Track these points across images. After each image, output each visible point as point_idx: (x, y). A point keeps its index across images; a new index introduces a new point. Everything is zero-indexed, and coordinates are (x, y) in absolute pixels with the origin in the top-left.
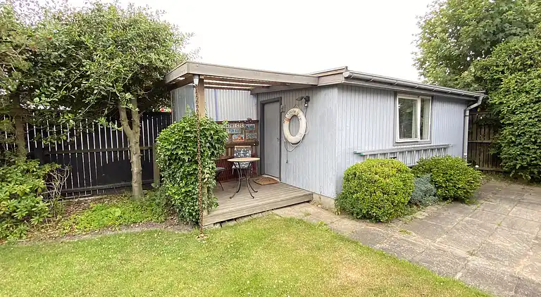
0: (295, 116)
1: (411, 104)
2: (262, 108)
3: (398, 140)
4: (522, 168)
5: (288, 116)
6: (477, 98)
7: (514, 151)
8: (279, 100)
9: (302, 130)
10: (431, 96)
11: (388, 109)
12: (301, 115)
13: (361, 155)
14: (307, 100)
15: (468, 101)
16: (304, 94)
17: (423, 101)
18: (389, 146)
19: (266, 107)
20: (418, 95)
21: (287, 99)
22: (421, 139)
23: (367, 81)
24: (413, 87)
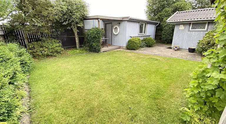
0: (116, 28)
1: (143, 25)
2: (105, 25)
3: (139, 34)
4: (165, 40)
5: (114, 28)
6: (158, 23)
7: (164, 36)
8: (111, 23)
9: (118, 31)
10: (147, 23)
11: (137, 26)
12: (118, 27)
13: (131, 37)
14: (120, 23)
15: (155, 24)
16: (119, 22)
17: (145, 24)
18: (137, 35)
19: (107, 25)
20: (144, 22)
21: (113, 23)
22: (144, 33)
23: (133, 19)
24: (143, 21)
